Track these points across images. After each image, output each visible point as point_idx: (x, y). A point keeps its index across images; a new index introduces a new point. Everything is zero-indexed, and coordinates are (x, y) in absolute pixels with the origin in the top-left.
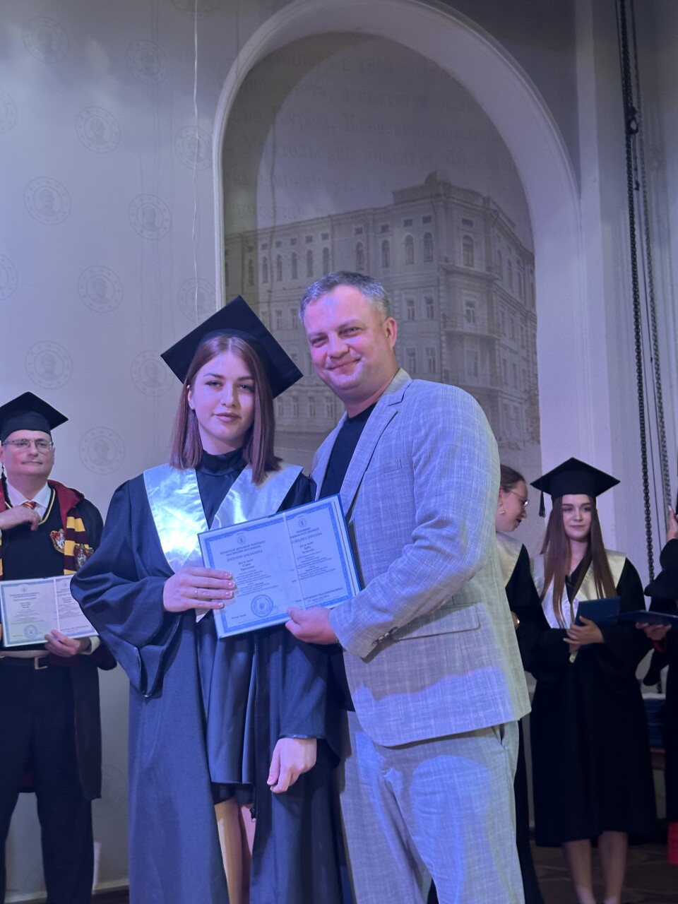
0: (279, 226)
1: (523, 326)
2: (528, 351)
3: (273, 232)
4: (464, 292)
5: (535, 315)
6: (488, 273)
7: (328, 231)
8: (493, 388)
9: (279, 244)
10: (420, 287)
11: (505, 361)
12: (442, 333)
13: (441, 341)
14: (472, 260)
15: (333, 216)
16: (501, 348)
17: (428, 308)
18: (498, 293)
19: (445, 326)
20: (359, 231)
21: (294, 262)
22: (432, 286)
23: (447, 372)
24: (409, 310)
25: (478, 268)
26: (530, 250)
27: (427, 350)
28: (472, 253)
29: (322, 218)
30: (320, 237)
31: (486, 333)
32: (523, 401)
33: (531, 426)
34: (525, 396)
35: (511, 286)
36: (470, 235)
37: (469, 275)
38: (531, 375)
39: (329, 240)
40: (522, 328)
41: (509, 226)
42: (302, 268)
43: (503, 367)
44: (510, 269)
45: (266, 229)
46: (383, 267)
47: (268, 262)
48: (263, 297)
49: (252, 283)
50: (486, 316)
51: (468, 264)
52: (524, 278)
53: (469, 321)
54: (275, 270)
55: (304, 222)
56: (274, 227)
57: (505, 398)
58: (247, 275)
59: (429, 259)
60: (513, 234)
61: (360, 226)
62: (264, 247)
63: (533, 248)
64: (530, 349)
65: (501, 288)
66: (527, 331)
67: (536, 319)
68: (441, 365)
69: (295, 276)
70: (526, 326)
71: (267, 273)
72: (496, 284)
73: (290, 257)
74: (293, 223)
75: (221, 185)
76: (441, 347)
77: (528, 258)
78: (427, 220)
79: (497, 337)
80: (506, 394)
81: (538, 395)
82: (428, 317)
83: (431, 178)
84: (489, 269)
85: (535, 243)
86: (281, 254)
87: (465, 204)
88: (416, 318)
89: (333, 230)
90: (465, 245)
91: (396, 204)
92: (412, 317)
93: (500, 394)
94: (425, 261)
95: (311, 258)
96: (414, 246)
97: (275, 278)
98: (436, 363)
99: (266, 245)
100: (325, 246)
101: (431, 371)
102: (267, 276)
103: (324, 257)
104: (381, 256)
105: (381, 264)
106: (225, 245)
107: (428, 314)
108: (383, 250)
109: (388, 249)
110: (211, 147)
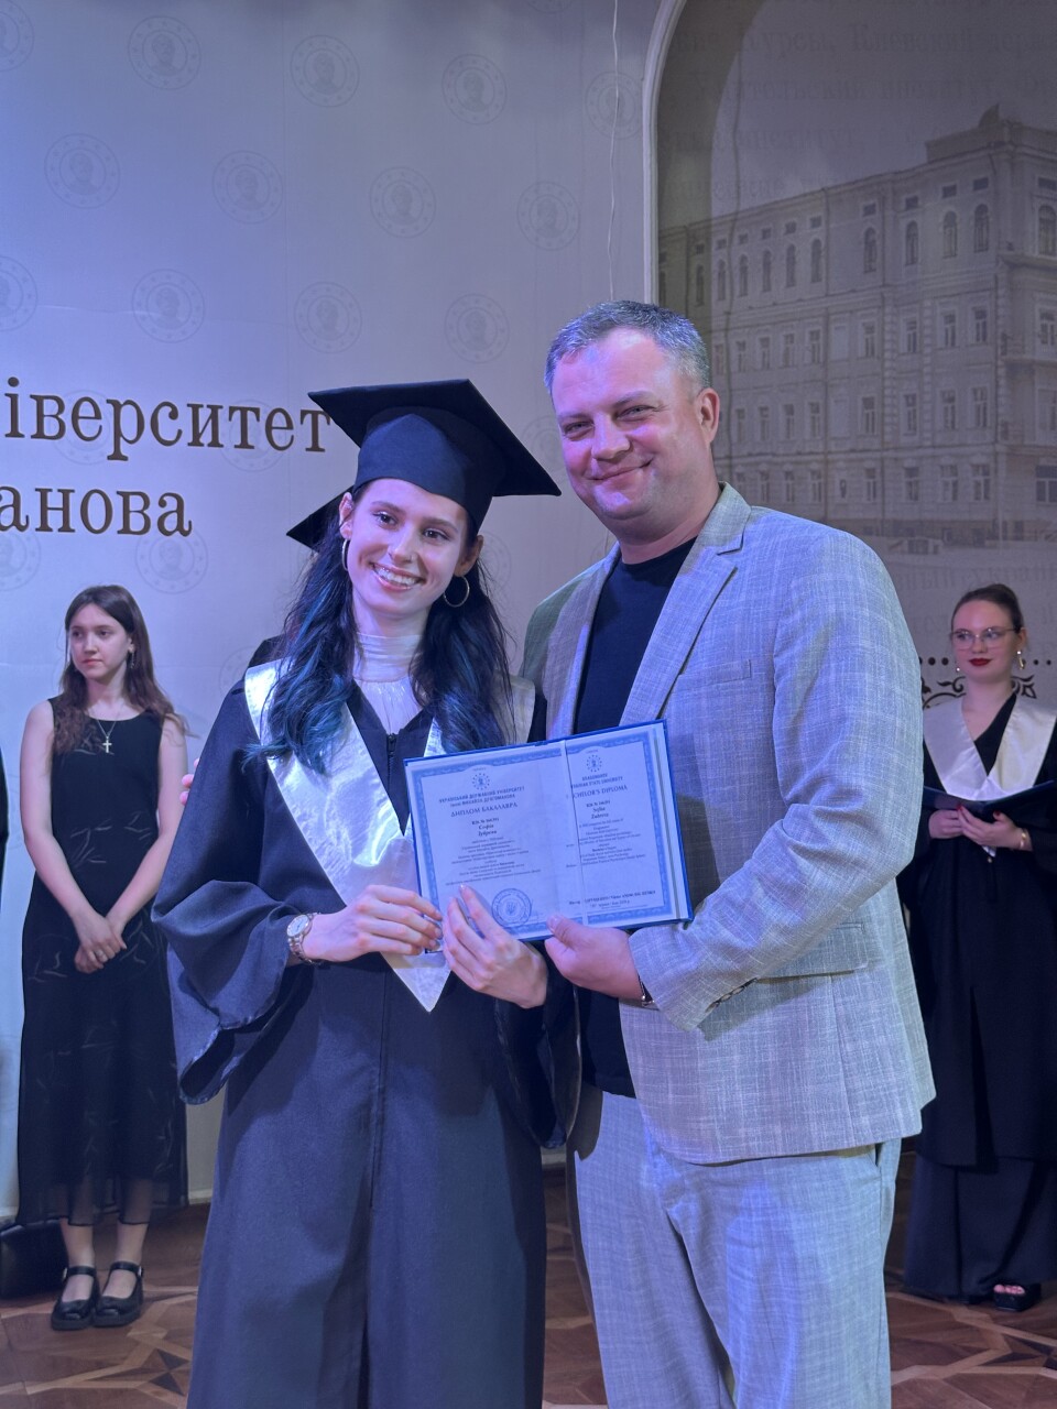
0: (746, 210)
3: (735, 220)
4: (1038, 296)
7: (820, 213)
9: (743, 239)
10: (968, 293)
12: (1000, 363)
13: (997, 377)
14: (1054, 244)
15: (829, 189)
17: (978, 325)
19: (1004, 353)
20: (869, 210)
21: (767, 266)
22: (984, 290)
23: (1005, 424)
24: (947, 330)
27: (975, 391)
28: (1054, 233)
29: (812, 193)
30: (808, 224)
36: (1053, 205)
37: (1045, 268)
39: (823, 227)
42: (779, 273)
45: (724, 216)
46: (907, 264)
47: (726, 267)
48: (716, 322)
49: (700, 301)
51: (1046, 253)
53: (1044, 342)
54: (737, 280)
55: (782, 201)
56: (737, 213)
58: (694, 291)
59: (982, 247)
61: (871, 202)
62: (721, 244)
68: (997, 416)
69: (767, 288)
71: (724, 284)
73: (760, 257)
74: (765, 205)
75: (654, 159)
76: (997, 386)
78: (980, 184)
82: (978, 340)
83: (990, 117)
86: (746, 254)
87: (1042, 154)
88: (957, 344)
89: (828, 210)
90: (1041, 220)
91: (930, 163)
92: (951, 340)
94: (975, 252)
95: (794, 258)
96: (959, 227)
97: (737, 292)
98: (988, 412)
99: (724, 241)
100: (815, 236)
101: (978, 424)
102: (724, 288)
103: (813, 255)
104: (904, 249)
105: (904, 260)
106: (660, 249)
107: (978, 335)
108: (908, 237)
109: (916, 235)
110: (642, 101)
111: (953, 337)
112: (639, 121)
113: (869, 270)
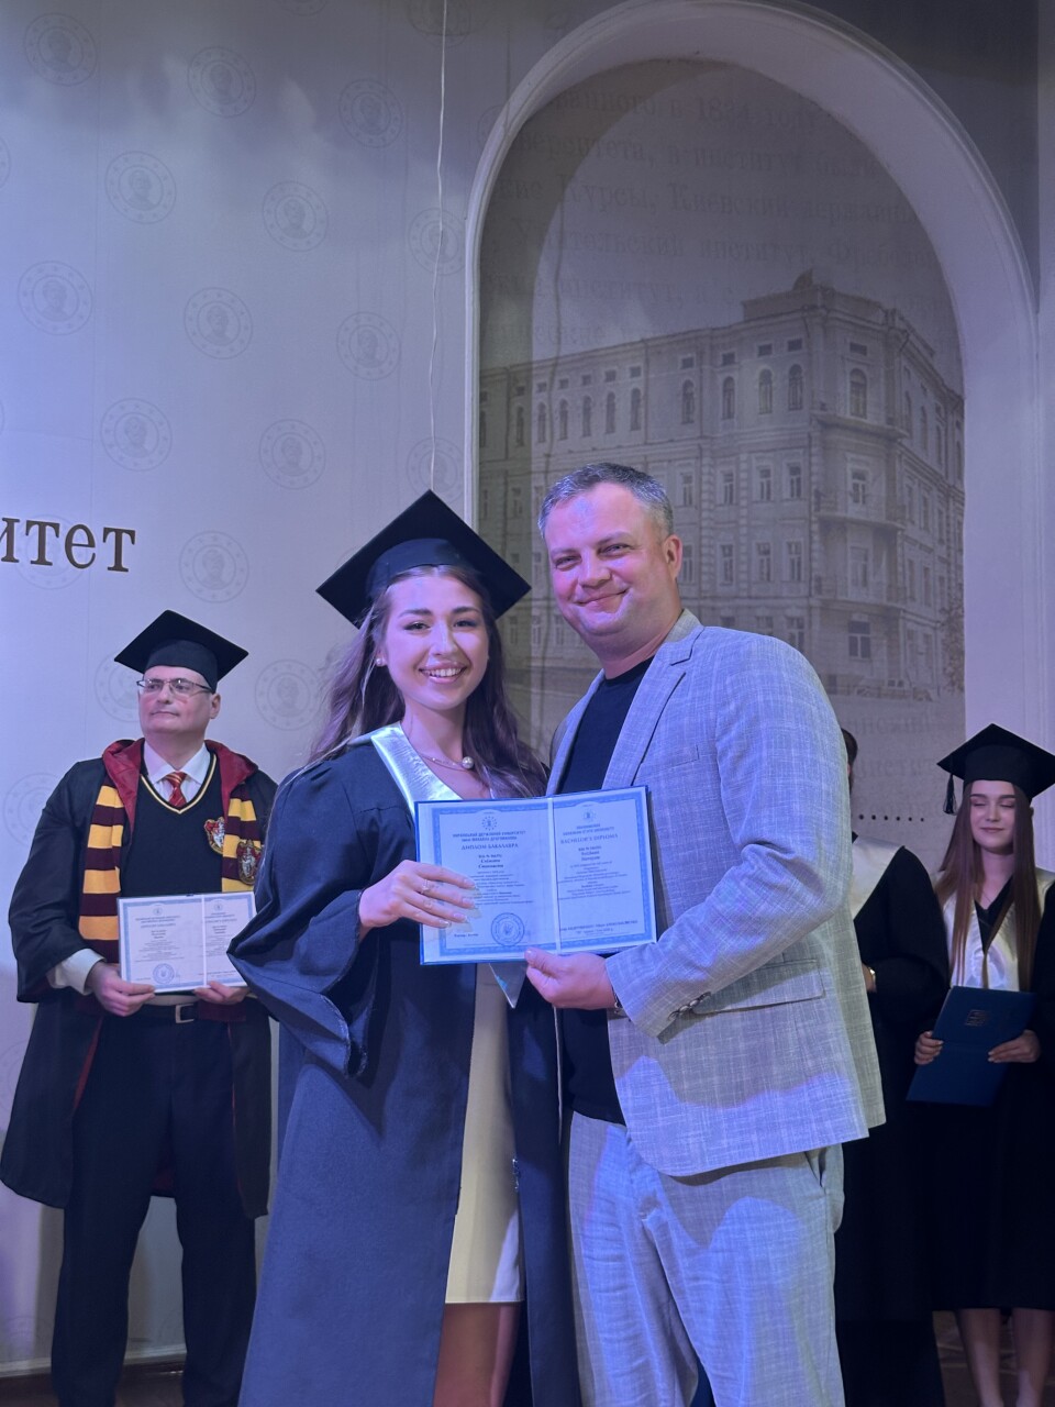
0: (567, 356)
1: (944, 510)
2: (949, 548)
3: (555, 365)
4: (850, 456)
5: (963, 493)
6: (890, 427)
7: (640, 363)
8: (890, 604)
9: (564, 383)
10: (783, 449)
11: (911, 563)
12: (813, 519)
13: (811, 532)
14: (865, 408)
15: (648, 340)
16: (906, 543)
17: (792, 482)
18: (904, 457)
19: (818, 509)
20: (687, 363)
21: (587, 412)
22: (801, 447)
23: (819, 579)
24: (762, 484)
25: (874, 419)
26: (958, 392)
27: (790, 545)
28: (865, 396)
29: (632, 344)
30: (628, 375)
31: (883, 519)
32: (939, 625)
33: (950, 664)
34: (943, 618)
35: (925, 448)
36: (864, 369)
37: (857, 430)
38: (953, 584)
39: (642, 377)
40: (940, 513)
41: (925, 353)
42: (599, 419)
43: (908, 573)
44: (924, 421)
45: (545, 361)
46: (724, 419)
47: (547, 411)
48: (537, 464)
49: (521, 442)
50: (883, 494)
51: (856, 414)
52: (946, 435)
53: (856, 501)
54: (557, 422)
55: (602, 349)
56: (557, 358)
57: (909, 620)
58: (514, 431)
59: (796, 405)
60: (931, 366)
61: (689, 355)
62: (542, 387)
63: (962, 389)
64: (952, 545)
65: (907, 449)
66: (948, 517)
67: (963, 499)
68: (811, 570)
69: (587, 433)
70: (948, 509)
71: (544, 427)
72: (900, 444)
73: (580, 403)
74: (587, 352)
75: (477, 295)
76: (811, 542)
77: (953, 404)
78: (794, 345)
79: (899, 525)
80: (912, 614)
81: (962, 616)
82: (792, 495)
83: (804, 281)
84: (890, 421)
85: (966, 378)
86: (567, 399)
87: (853, 320)
88: (772, 498)
89: (647, 362)
90: (852, 383)
91: (746, 322)
92: (767, 494)
93: (902, 614)
94: (790, 409)
95: (614, 405)
96: (774, 384)
97: (557, 435)
98: (803, 565)
99: (545, 385)
100: (634, 386)
101: (793, 577)
102: (544, 432)
103: (633, 403)
104: (721, 401)
105: (720, 415)
106: (481, 387)
107: (792, 489)
108: (725, 391)
109: (732, 390)
110: (464, 239)
111: (769, 492)
112: (462, 259)
113: (688, 421)
